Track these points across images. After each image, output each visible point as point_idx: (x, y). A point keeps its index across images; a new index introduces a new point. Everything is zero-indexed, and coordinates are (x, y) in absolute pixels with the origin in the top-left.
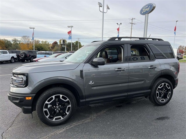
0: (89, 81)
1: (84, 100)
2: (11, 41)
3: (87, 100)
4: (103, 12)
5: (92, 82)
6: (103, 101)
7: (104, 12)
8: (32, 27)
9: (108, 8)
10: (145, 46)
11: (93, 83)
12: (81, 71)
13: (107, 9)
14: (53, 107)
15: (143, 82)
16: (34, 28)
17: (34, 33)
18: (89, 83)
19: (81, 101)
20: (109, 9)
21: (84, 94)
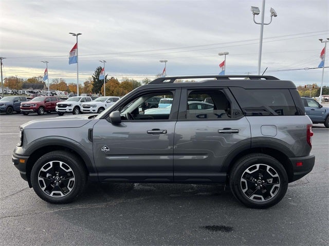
0: (102, 147)
1: (96, 175)
2: (141, 82)
3: (100, 174)
4: (262, 24)
5: (107, 148)
6: (127, 180)
7: (264, 23)
8: (163, 60)
9: (274, 14)
10: (222, 91)
11: (109, 150)
12: (91, 131)
13: (272, 16)
14: (52, 178)
15: (205, 157)
16: (166, 62)
17: (166, 69)
18: (102, 150)
19: (91, 175)
20: (276, 16)
21: (94, 165)
